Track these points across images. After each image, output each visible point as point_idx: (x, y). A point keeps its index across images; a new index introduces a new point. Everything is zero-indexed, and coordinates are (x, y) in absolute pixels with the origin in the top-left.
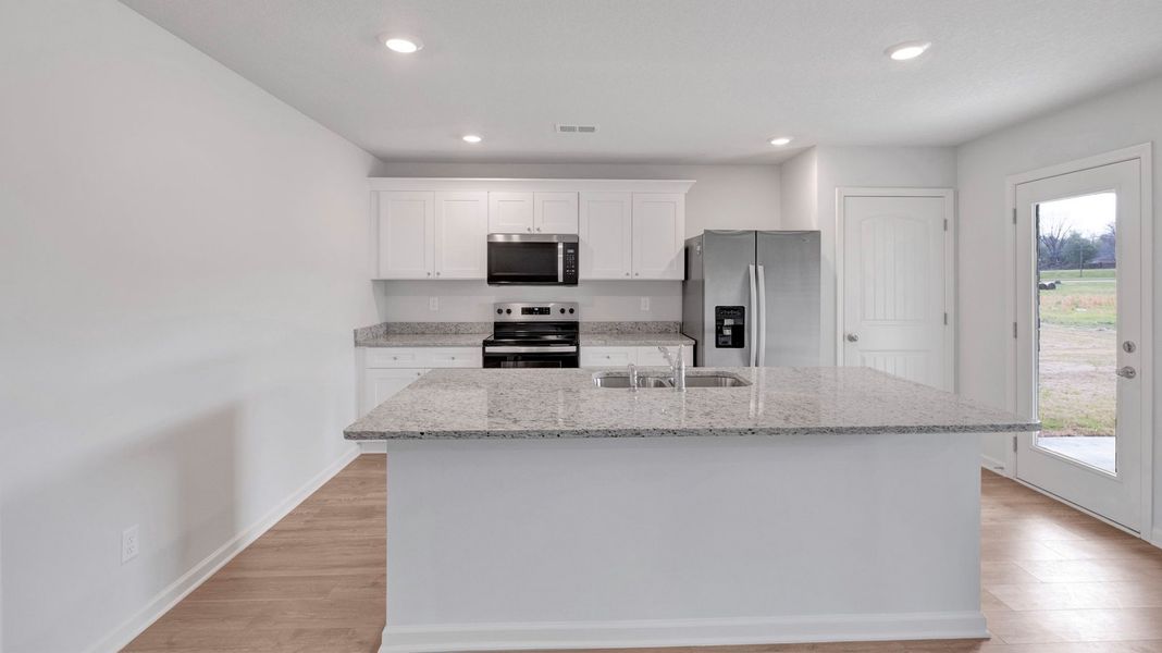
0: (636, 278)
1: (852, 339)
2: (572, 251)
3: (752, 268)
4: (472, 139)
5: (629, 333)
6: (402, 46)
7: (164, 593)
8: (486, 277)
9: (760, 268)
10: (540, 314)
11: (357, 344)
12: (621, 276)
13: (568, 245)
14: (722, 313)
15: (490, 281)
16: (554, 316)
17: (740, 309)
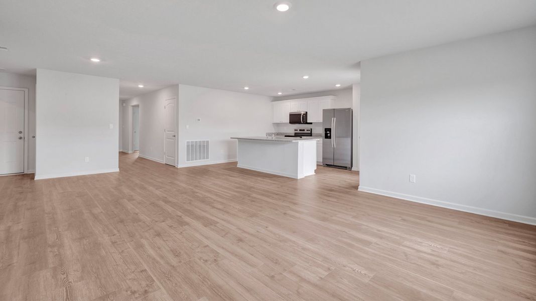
2: (305, 116)
3: (333, 118)
6: (247, 88)
9: (335, 118)
10: (303, 131)
12: (317, 122)
13: (304, 114)
14: (326, 130)
15: (290, 123)
16: (306, 132)
17: (330, 129)
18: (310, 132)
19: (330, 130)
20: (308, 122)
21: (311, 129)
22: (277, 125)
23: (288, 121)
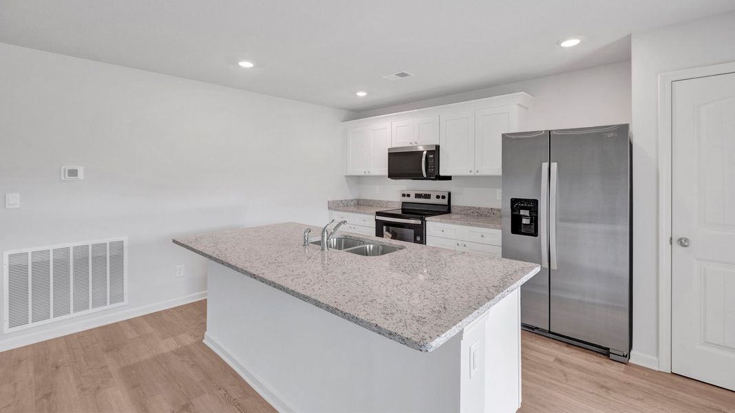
0: (477, 174)
1: (683, 242)
2: (432, 156)
3: (545, 166)
4: (361, 94)
5: (486, 216)
6: (246, 64)
7: (192, 295)
8: (387, 174)
9: (554, 166)
10: (425, 198)
11: (329, 208)
12: (467, 173)
13: (429, 152)
14: (516, 204)
15: (389, 176)
16: (433, 200)
17: (536, 202)
18: (445, 202)
19: (533, 205)
20: (442, 174)
21: (449, 194)
22: (358, 180)
23: (384, 171)
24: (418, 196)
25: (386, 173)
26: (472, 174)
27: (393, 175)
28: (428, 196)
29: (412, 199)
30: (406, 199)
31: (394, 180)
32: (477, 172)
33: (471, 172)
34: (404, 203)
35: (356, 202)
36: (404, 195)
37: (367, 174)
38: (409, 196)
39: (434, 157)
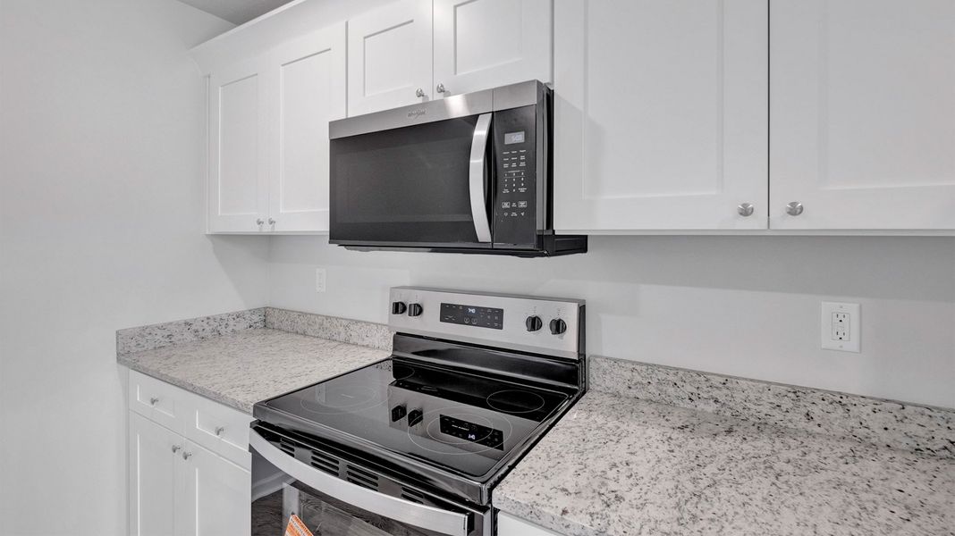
2: (519, 140)
8: (327, 229)
10: (480, 324)
13: (500, 120)
15: (334, 238)
16: (513, 335)
18: (566, 346)
24: (450, 313)
25: (324, 226)
26: (755, 224)
27: (347, 231)
28: (493, 318)
29: (430, 325)
30: (408, 324)
31: (354, 251)
32: (795, 211)
33: (746, 212)
34: (400, 337)
35: (256, 318)
36: (399, 308)
37: (267, 229)
38: (418, 310)
39: (530, 145)
